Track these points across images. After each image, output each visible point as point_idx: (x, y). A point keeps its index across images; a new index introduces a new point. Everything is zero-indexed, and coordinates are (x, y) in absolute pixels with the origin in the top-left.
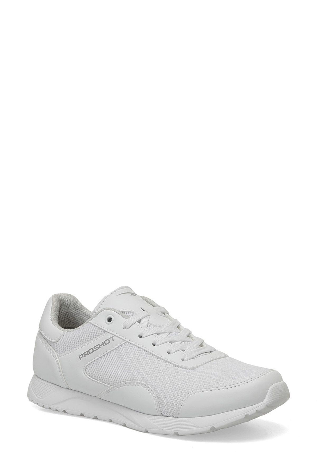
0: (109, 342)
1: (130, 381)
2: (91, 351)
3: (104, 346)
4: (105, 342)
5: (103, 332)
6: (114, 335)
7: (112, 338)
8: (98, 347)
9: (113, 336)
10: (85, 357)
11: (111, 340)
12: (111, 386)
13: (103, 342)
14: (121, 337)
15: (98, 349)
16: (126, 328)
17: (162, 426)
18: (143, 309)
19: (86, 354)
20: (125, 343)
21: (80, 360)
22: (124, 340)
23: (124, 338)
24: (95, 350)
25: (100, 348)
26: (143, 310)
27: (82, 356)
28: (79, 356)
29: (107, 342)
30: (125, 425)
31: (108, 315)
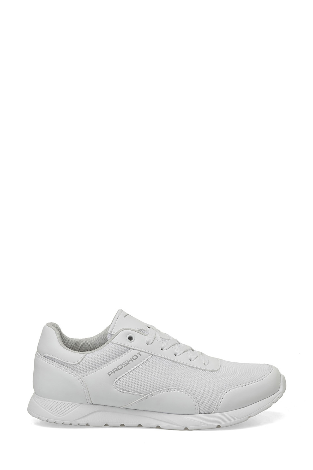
0: (137, 357)
1: (165, 388)
2: (120, 367)
3: (132, 361)
4: (133, 357)
5: (128, 350)
6: (141, 351)
7: (139, 353)
8: (127, 363)
9: (139, 351)
10: (115, 373)
11: (138, 355)
12: (145, 395)
13: (131, 358)
14: (146, 351)
15: (127, 364)
16: (149, 344)
17: (203, 422)
18: (148, 326)
19: (116, 371)
20: (152, 356)
21: (110, 376)
22: (150, 354)
23: (149, 352)
24: (124, 366)
25: (129, 363)
26: (149, 328)
27: (111, 373)
28: (108, 373)
29: (135, 357)
30: (158, 427)
31: (128, 334)
